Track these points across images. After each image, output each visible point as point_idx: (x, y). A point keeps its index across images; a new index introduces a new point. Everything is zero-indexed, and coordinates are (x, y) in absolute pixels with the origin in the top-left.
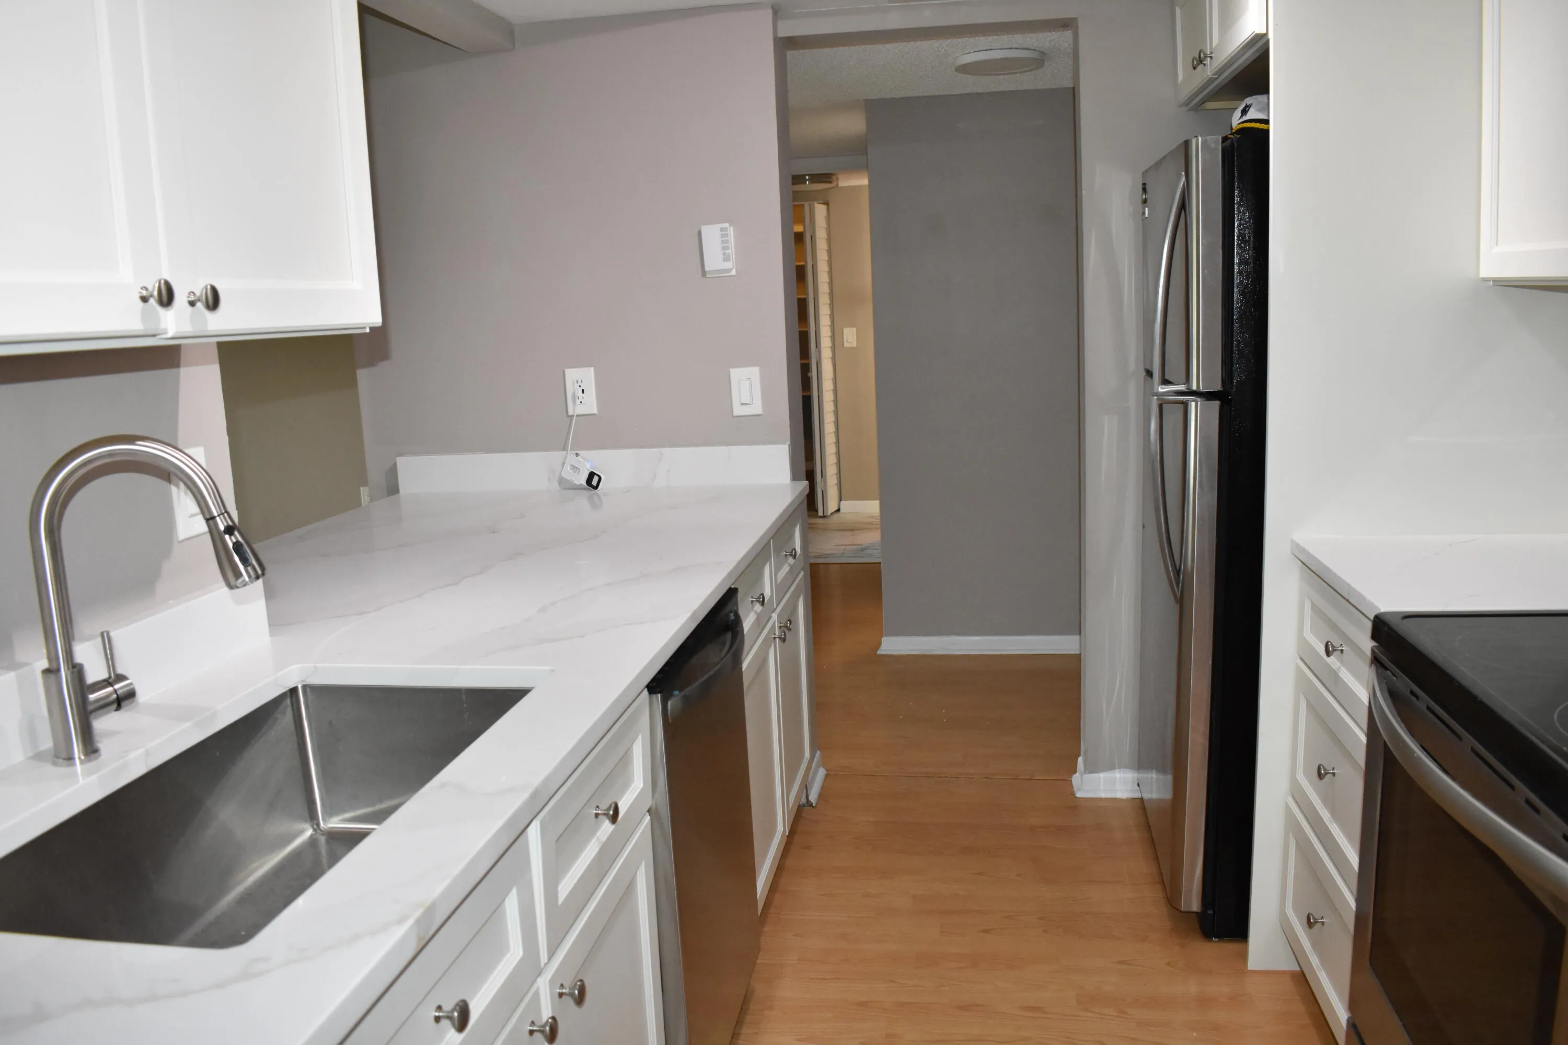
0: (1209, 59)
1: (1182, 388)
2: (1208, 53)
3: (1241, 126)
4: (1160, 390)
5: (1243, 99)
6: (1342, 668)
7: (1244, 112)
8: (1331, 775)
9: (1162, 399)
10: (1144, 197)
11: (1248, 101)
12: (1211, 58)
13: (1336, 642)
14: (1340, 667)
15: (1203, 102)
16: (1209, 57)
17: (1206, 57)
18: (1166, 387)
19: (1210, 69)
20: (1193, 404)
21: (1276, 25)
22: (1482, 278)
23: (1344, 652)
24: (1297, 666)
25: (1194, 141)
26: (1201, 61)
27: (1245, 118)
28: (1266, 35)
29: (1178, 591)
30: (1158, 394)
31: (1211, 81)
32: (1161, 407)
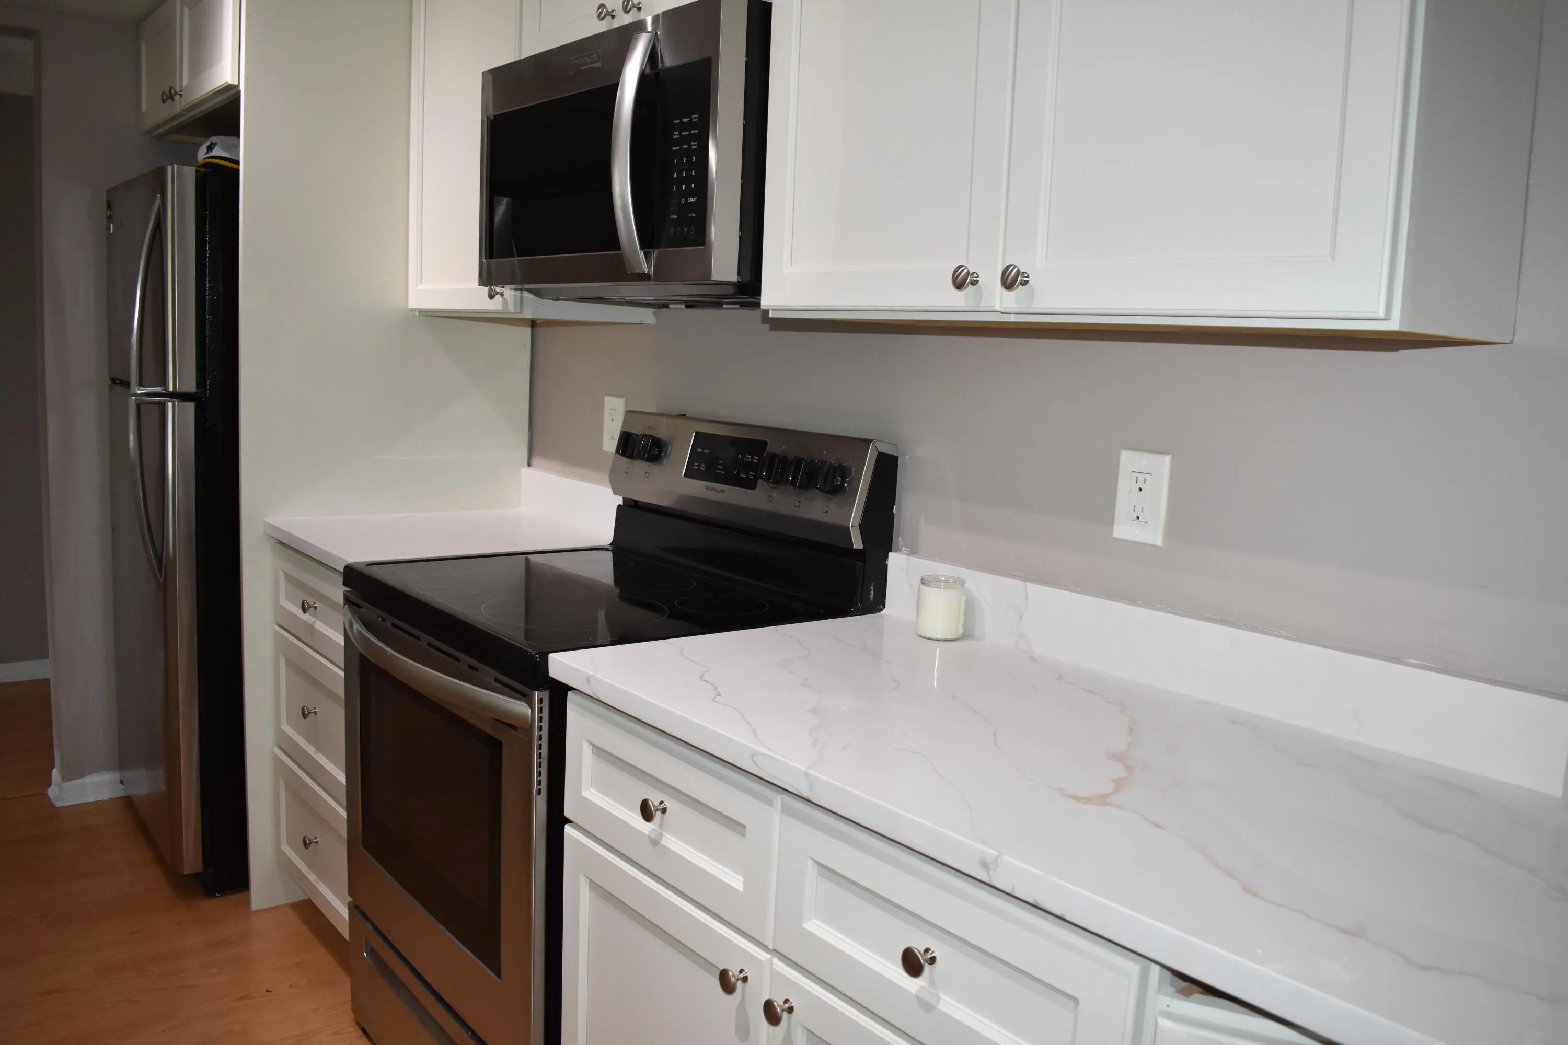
0: (178, 96)
1: (158, 389)
2: (178, 90)
3: (207, 161)
4: (139, 392)
5: (208, 137)
6: (317, 621)
7: (210, 149)
8: (313, 714)
9: (142, 400)
10: (109, 213)
11: (214, 139)
12: (181, 95)
13: (311, 601)
14: (315, 621)
15: (167, 133)
16: (179, 94)
17: (176, 93)
18: (144, 389)
19: (179, 106)
20: (170, 404)
21: (246, 80)
22: (410, 309)
23: (318, 608)
24: (277, 632)
25: (170, 168)
26: (171, 97)
27: (210, 154)
28: (238, 86)
29: (161, 576)
30: (136, 395)
31: (179, 115)
32: (138, 406)
